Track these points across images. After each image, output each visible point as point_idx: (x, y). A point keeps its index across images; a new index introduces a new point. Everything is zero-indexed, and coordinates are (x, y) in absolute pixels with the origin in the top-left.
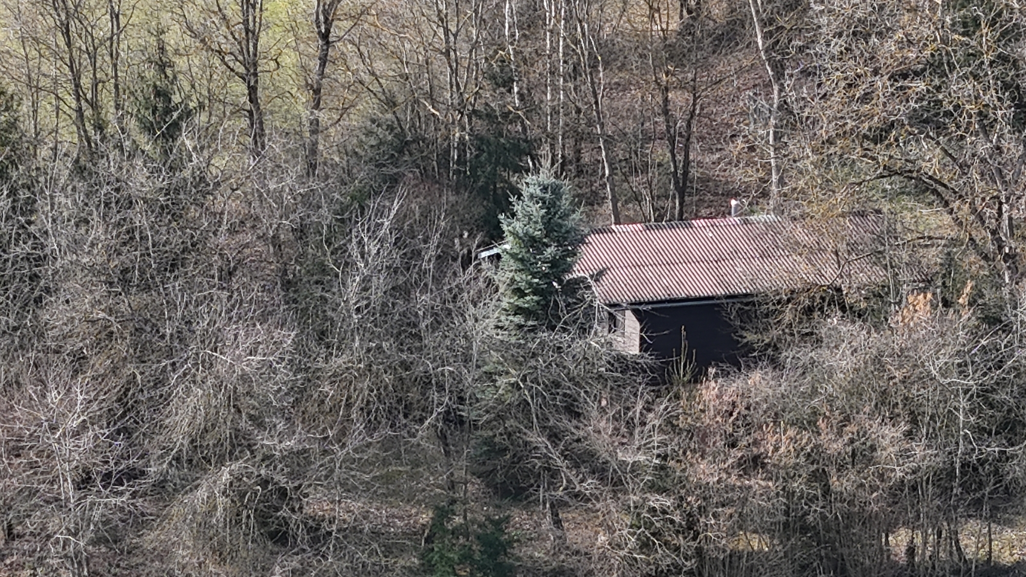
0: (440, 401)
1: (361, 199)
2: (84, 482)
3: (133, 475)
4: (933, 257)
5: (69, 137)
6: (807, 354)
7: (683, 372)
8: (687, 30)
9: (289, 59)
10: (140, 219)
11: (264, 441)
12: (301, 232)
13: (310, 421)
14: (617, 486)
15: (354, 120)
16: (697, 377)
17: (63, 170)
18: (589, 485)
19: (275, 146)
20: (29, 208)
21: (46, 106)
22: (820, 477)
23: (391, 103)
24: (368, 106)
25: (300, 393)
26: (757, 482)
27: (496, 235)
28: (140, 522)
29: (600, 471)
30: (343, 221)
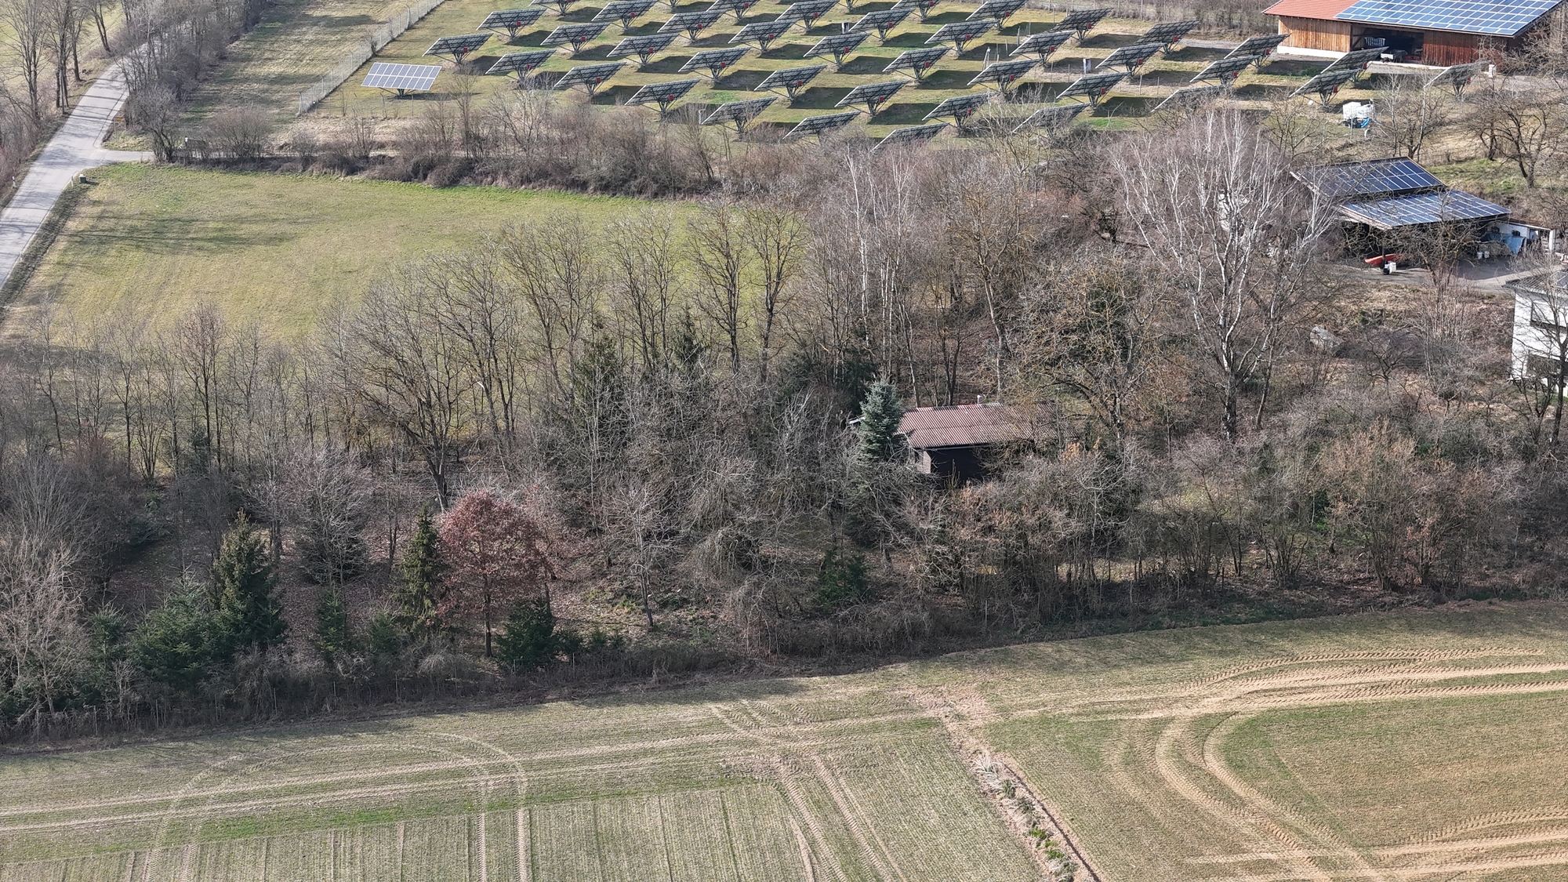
0: (830, 497)
1: (789, 393)
2: (647, 537)
3: (673, 534)
4: (1080, 425)
5: (639, 361)
6: (1018, 474)
7: (953, 483)
8: (955, 309)
9: (752, 322)
10: (677, 403)
11: (740, 516)
12: (758, 411)
13: (763, 507)
14: (920, 540)
15: (785, 353)
16: (960, 486)
17: (637, 379)
18: (906, 540)
19: (745, 366)
20: (620, 397)
21: (628, 345)
22: (1022, 537)
23: (803, 345)
24: (792, 347)
25: (757, 493)
26: (990, 539)
27: (858, 412)
28: (676, 558)
29: (911, 533)
30: (780, 406)
